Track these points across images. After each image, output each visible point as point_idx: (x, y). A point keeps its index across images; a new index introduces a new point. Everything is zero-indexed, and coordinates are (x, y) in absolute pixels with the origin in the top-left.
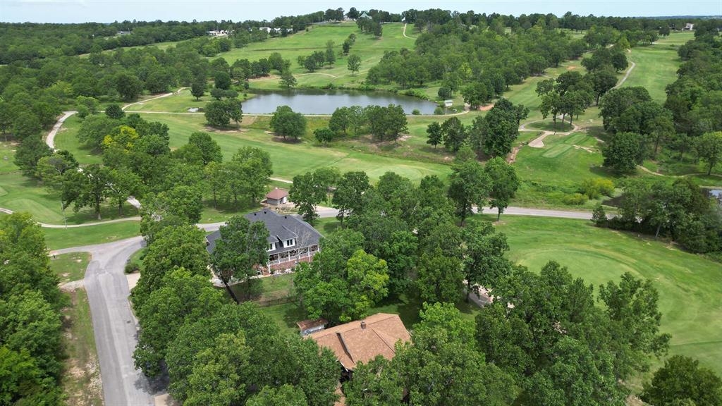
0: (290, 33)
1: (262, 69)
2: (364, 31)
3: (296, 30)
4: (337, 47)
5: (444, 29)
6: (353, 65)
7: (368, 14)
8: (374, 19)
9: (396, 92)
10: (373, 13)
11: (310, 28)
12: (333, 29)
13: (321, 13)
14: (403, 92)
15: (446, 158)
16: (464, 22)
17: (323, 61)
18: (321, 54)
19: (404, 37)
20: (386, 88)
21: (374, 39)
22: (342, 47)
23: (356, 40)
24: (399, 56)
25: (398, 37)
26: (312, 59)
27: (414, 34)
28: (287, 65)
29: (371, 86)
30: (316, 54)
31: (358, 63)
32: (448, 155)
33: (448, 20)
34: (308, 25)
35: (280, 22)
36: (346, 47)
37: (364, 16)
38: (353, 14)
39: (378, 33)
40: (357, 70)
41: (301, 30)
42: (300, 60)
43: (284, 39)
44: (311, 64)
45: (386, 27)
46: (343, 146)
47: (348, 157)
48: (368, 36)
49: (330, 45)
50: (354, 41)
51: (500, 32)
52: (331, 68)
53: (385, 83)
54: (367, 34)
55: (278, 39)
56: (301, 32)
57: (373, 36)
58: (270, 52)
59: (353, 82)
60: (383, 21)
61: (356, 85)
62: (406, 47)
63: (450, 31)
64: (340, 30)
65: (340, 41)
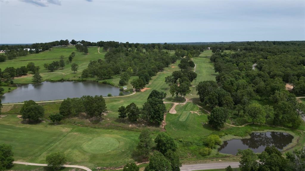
0: (41, 51)
1: (23, 72)
2: (79, 50)
3: (44, 50)
4: (66, 58)
5: (117, 50)
6: (74, 68)
7: (81, 42)
8: (84, 45)
9: (97, 82)
10: (83, 42)
11: (51, 49)
12: (63, 49)
13: (57, 42)
14: (101, 81)
15: (130, 126)
16: (125, 47)
17: (58, 66)
18: (57, 62)
19: (99, 54)
20: (92, 79)
21: (84, 54)
22: (68, 58)
23: (76, 55)
24: (97, 63)
25: (96, 53)
26: (52, 65)
27: (103, 52)
28: (38, 69)
29: (84, 79)
30: (54, 63)
31: (77, 67)
32: (131, 123)
33: (118, 46)
34: (50, 48)
35: (35, 46)
36: (70, 59)
37: (79, 43)
38: (73, 42)
39: (86, 52)
40: (77, 71)
41: (47, 50)
42: (45, 65)
43: (37, 55)
44: (52, 68)
45: (90, 49)
46: (68, 122)
47: (71, 131)
48: (82, 53)
49: (62, 57)
50: (74, 55)
51: (141, 52)
52: (63, 69)
53: (92, 77)
54: (81, 52)
55: (34, 54)
56: (47, 51)
57: (84, 53)
58: (29, 61)
59: (74, 77)
60: (88, 46)
61: (76, 78)
62: (100, 59)
63: (120, 51)
64: (67, 50)
65: (67, 55)
